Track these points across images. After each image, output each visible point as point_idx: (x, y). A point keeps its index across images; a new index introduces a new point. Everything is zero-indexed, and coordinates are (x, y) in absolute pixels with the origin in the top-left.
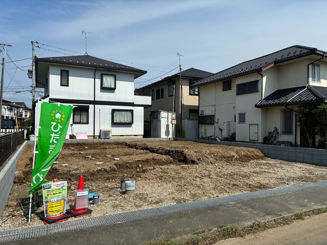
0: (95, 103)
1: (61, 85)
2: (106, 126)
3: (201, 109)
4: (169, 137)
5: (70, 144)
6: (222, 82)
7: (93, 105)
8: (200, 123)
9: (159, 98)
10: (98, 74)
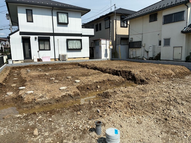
0: (54, 34)
1: (28, 21)
2: (63, 51)
3: (130, 37)
4: (107, 58)
5: (38, 65)
6: (148, 15)
7: (53, 36)
8: (129, 47)
9: (98, 31)
10: (55, 12)
